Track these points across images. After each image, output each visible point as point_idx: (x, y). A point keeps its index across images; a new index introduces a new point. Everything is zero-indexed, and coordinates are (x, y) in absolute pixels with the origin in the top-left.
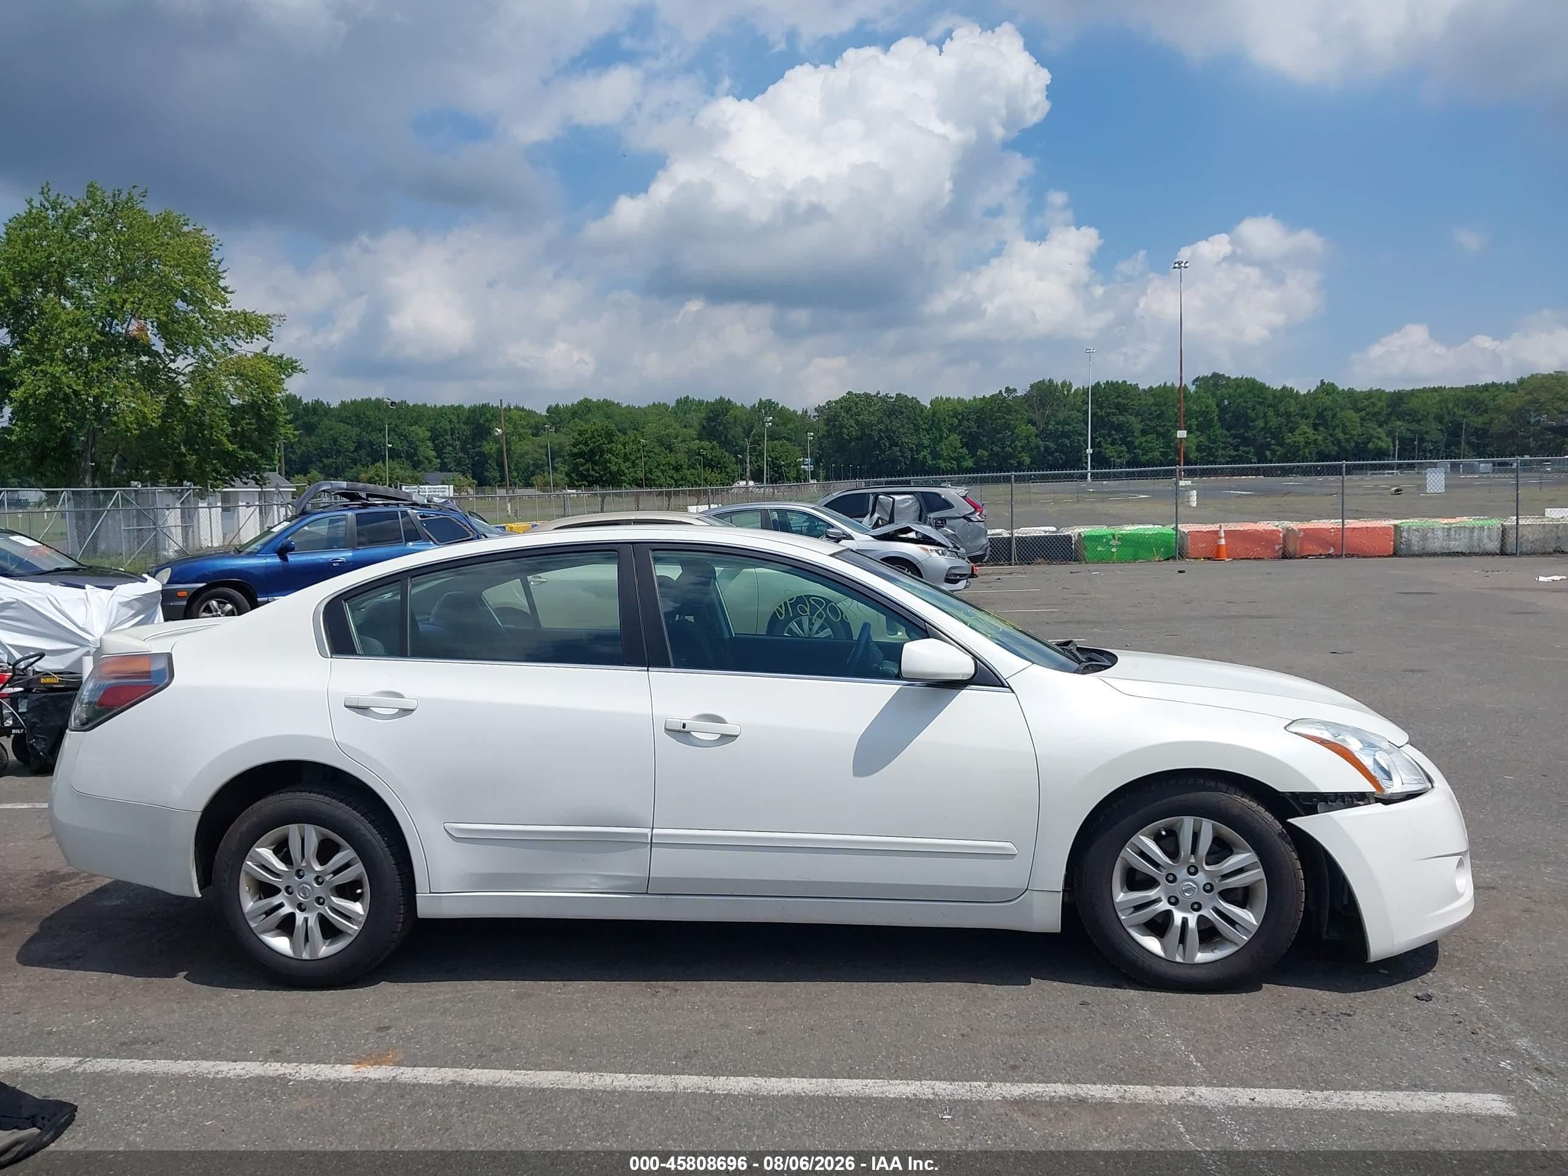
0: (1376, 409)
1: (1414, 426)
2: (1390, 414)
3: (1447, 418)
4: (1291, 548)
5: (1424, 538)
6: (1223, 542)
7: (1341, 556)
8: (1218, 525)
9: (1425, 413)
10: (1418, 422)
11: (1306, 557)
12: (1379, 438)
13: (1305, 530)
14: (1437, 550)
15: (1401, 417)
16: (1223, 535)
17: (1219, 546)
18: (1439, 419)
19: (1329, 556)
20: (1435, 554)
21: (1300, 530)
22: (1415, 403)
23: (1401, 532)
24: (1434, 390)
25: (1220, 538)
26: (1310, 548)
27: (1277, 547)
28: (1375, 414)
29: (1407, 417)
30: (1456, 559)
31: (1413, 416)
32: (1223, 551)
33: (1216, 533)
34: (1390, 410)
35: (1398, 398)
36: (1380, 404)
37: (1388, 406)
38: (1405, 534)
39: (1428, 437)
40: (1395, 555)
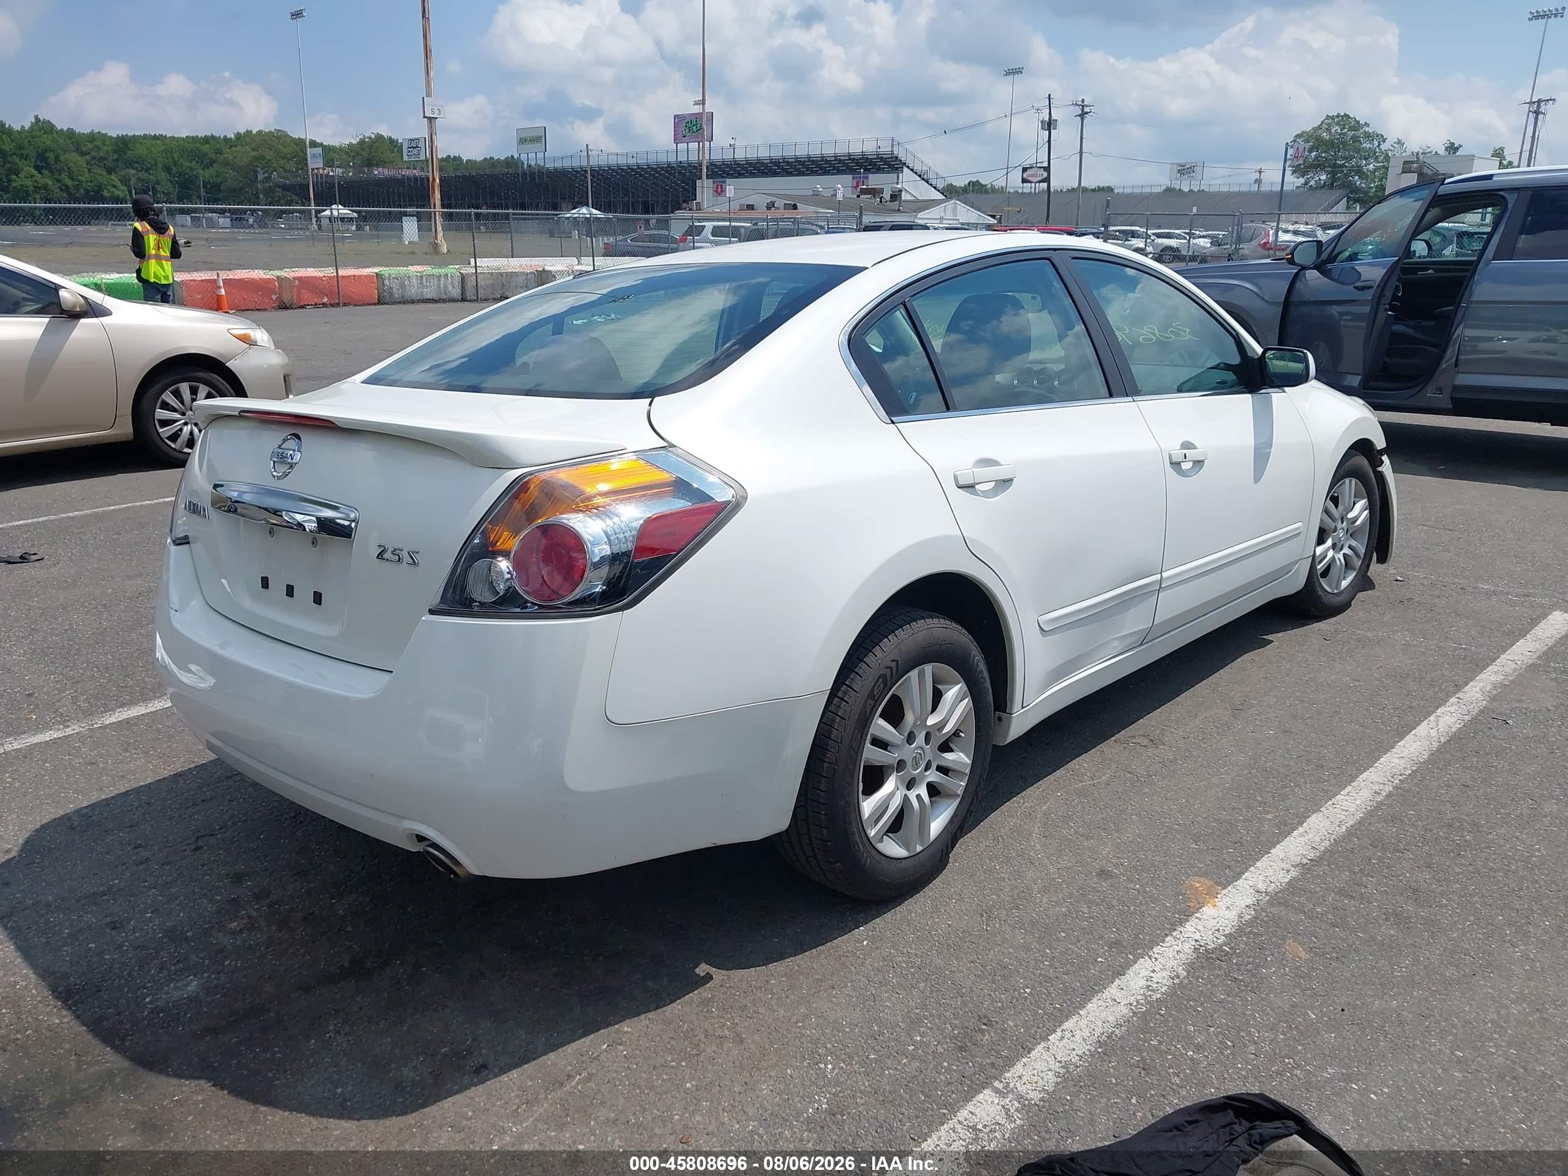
0: (102, 154)
1: (143, 175)
2: (117, 160)
3: (174, 170)
4: (286, 299)
5: (402, 286)
6: (223, 292)
7: (338, 304)
8: (215, 273)
9: (152, 161)
10: (147, 170)
11: (302, 307)
12: (115, 186)
13: (299, 279)
14: (414, 298)
15: (129, 164)
16: (222, 284)
17: (219, 297)
18: (168, 170)
19: (324, 305)
20: (413, 302)
21: (294, 278)
22: (141, 151)
23: (383, 280)
24: (155, 137)
25: (219, 287)
26: (307, 296)
27: (274, 297)
28: (101, 159)
29: (136, 165)
30: (431, 305)
31: (140, 164)
32: (225, 302)
33: (215, 281)
34: (115, 156)
35: (124, 144)
36: (105, 148)
37: (115, 152)
38: (386, 282)
39: (159, 188)
40: (379, 303)
